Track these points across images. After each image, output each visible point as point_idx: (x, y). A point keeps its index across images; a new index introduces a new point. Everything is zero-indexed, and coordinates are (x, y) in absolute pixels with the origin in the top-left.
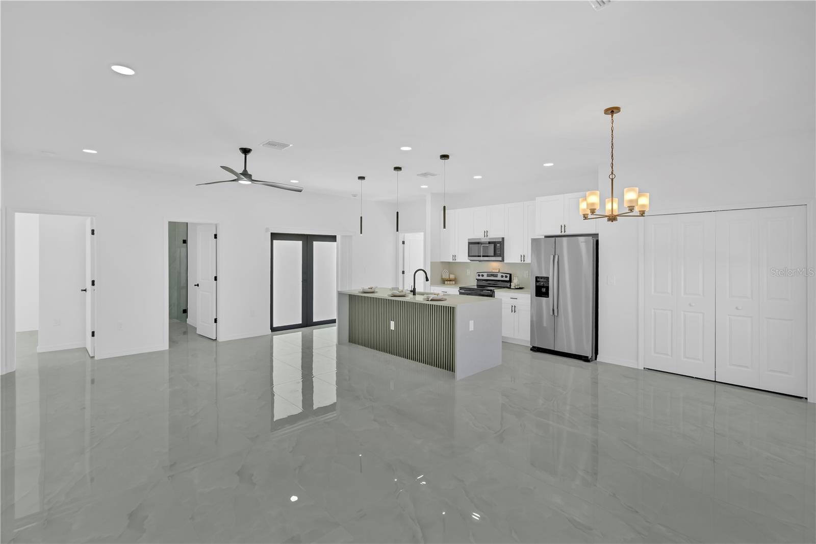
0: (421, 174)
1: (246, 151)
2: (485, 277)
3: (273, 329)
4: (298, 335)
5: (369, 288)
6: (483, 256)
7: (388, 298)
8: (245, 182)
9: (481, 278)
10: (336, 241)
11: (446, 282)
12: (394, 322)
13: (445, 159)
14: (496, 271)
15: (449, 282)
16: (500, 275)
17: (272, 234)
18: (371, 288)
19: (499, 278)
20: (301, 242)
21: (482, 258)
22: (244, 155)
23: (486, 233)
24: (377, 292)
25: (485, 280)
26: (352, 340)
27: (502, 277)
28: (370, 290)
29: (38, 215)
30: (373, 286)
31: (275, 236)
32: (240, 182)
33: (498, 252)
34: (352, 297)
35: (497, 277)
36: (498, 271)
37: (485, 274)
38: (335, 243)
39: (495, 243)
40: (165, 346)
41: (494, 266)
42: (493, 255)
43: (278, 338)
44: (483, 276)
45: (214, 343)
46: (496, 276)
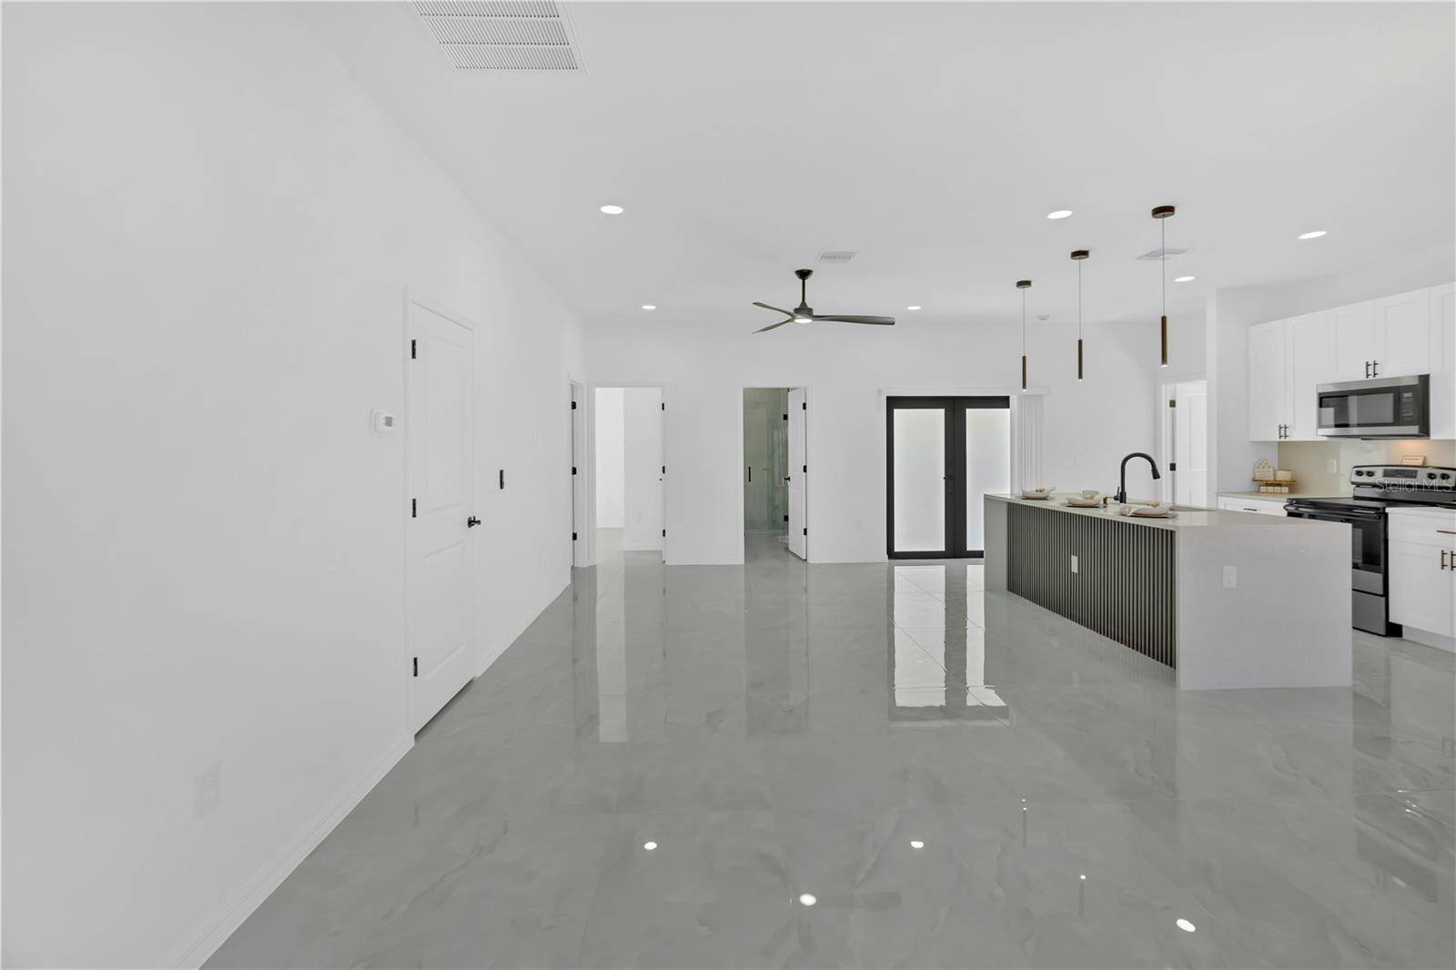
0: (1147, 255)
1: (804, 274)
2: (1379, 478)
3: (892, 555)
4: (938, 571)
5: (1037, 491)
6: (1359, 425)
7: (1061, 510)
8: (803, 321)
9: (1365, 479)
10: (1008, 407)
11: (1263, 489)
12: (1076, 558)
13: (1164, 216)
14: (1414, 463)
15: (1270, 489)
16: (1422, 474)
17: (889, 398)
18: (1041, 491)
19: (1422, 479)
20: (942, 411)
21: (1355, 431)
22: (801, 281)
23: (1371, 368)
24: (1053, 499)
25: (1374, 486)
26: (1013, 587)
27: (1431, 476)
28: (1040, 495)
29: (621, 390)
30: (1046, 487)
31: (894, 403)
32: (796, 321)
33: (1408, 412)
34: (1013, 509)
35: (1415, 477)
36: (1420, 462)
37: (1379, 472)
38: (1007, 411)
39: (1396, 392)
40: (739, 558)
41: (1409, 451)
42: (1391, 420)
43: (902, 571)
44: (1370, 474)
45: (804, 564)
46: (1413, 475)
